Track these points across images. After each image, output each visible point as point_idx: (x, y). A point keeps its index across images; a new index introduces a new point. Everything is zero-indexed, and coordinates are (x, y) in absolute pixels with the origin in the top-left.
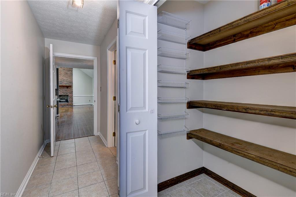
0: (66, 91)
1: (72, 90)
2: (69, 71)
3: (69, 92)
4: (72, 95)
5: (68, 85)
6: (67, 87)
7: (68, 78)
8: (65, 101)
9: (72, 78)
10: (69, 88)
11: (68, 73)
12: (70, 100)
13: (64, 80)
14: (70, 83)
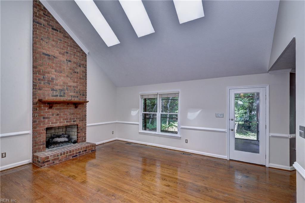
0: (72, 114)
1: (86, 111)
2: (80, 66)
3: (80, 118)
4: (85, 125)
5: (76, 100)
6: (76, 105)
7: (77, 82)
8: (66, 140)
9: (86, 84)
10: (79, 106)
11: (78, 70)
12: (80, 137)
13: (69, 86)
14: (80, 95)
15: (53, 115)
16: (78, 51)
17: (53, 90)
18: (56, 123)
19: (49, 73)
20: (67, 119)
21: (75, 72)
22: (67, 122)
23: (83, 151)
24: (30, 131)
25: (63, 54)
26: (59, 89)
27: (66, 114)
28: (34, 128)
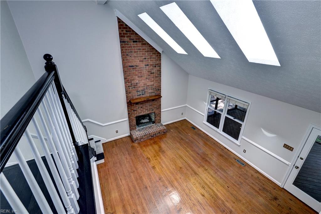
1: (160, 102)
2: (155, 67)
3: (156, 107)
4: (160, 111)
7: (153, 81)
8: (148, 121)
9: (160, 80)
11: (155, 70)
12: (157, 120)
13: (148, 86)
14: (156, 90)
15: (139, 108)
16: (154, 53)
17: (137, 91)
18: (141, 113)
19: (134, 80)
20: (148, 109)
21: (152, 73)
22: (148, 111)
23: (158, 133)
24: (127, 119)
25: (142, 61)
26: (141, 90)
27: (147, 106)
28: (129, 117)
